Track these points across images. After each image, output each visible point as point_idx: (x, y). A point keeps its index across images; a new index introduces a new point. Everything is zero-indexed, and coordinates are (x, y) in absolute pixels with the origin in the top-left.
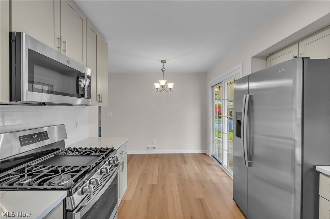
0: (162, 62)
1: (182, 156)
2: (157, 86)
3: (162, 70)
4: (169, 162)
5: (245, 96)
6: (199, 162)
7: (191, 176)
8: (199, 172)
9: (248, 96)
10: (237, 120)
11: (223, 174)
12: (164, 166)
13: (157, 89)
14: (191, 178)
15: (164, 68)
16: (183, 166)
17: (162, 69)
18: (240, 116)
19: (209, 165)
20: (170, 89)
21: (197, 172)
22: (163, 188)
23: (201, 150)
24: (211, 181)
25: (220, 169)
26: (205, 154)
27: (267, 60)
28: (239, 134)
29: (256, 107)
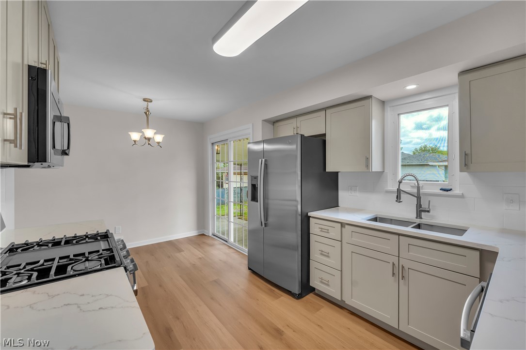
0: (145, 100)
1: (170, 243)
2: (135, 136)
3: (146, 113)
4: (153, 255)
5: (260, 160)
6: (199, 245)
7: (194, 263)
8: (203, 256)
9: (263, 160)
10: (252, 184)
11: (231, 250)
12: (147, 262)
13: (135, 141)
14: (194, 264)
15: (148, 111)
16: (178, 255)
17: (145, 111)
18: (255, 180)
19: (212, 245)
20: (159, 143)
21: (200, 257)
22: (160, 286)
23: (197, 231)
24: (221, 260)
25: (227, 247)
26: (203, 235)
27: (273, 125)
28: (254, 198)
29: (270, 170)
